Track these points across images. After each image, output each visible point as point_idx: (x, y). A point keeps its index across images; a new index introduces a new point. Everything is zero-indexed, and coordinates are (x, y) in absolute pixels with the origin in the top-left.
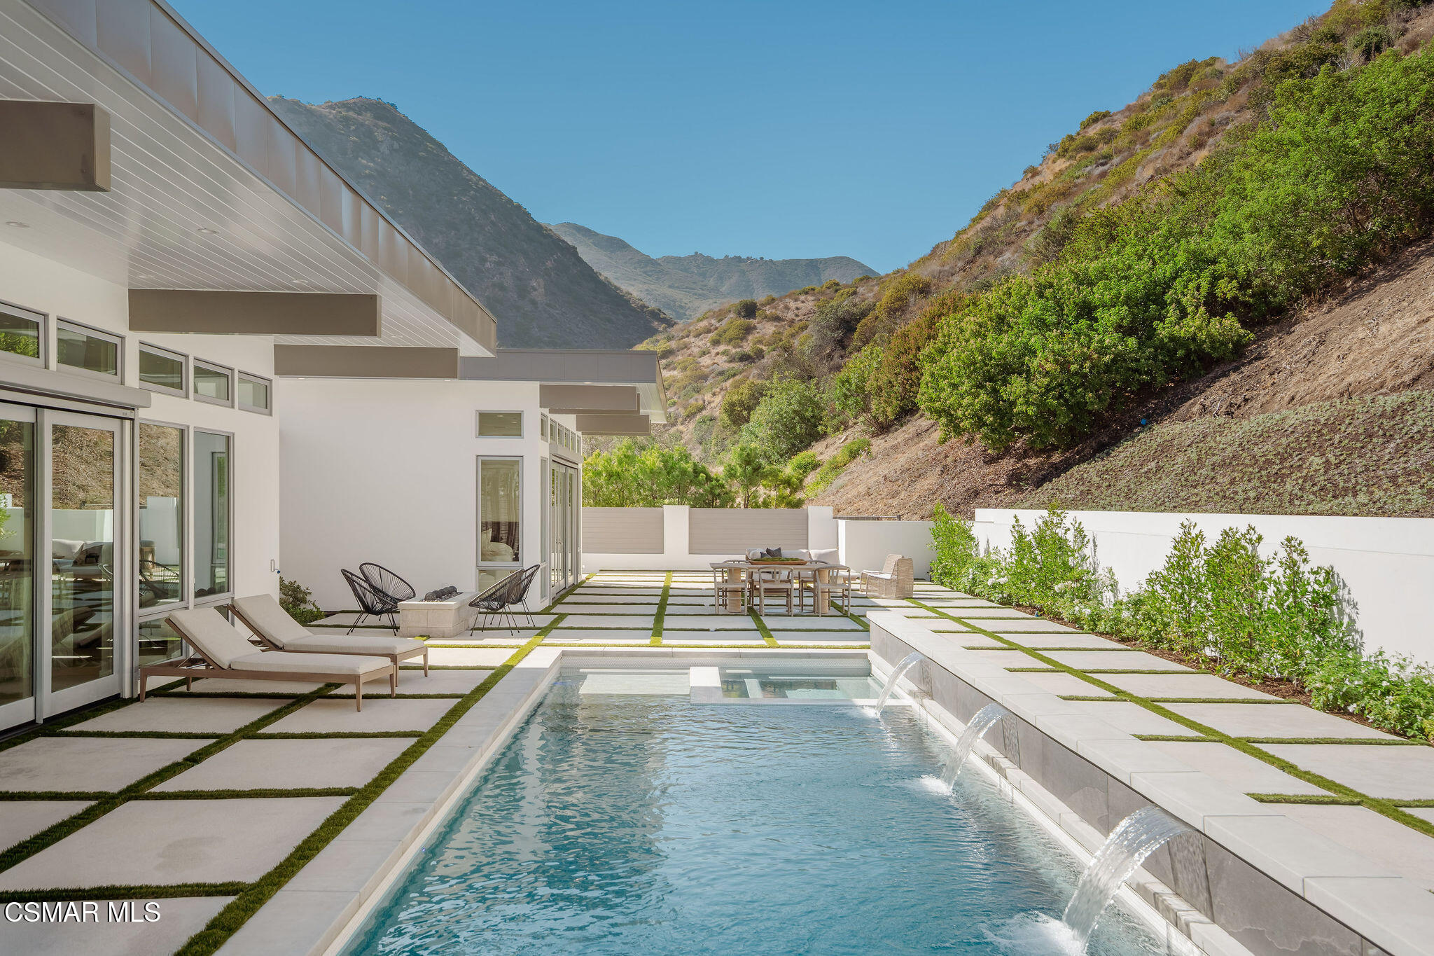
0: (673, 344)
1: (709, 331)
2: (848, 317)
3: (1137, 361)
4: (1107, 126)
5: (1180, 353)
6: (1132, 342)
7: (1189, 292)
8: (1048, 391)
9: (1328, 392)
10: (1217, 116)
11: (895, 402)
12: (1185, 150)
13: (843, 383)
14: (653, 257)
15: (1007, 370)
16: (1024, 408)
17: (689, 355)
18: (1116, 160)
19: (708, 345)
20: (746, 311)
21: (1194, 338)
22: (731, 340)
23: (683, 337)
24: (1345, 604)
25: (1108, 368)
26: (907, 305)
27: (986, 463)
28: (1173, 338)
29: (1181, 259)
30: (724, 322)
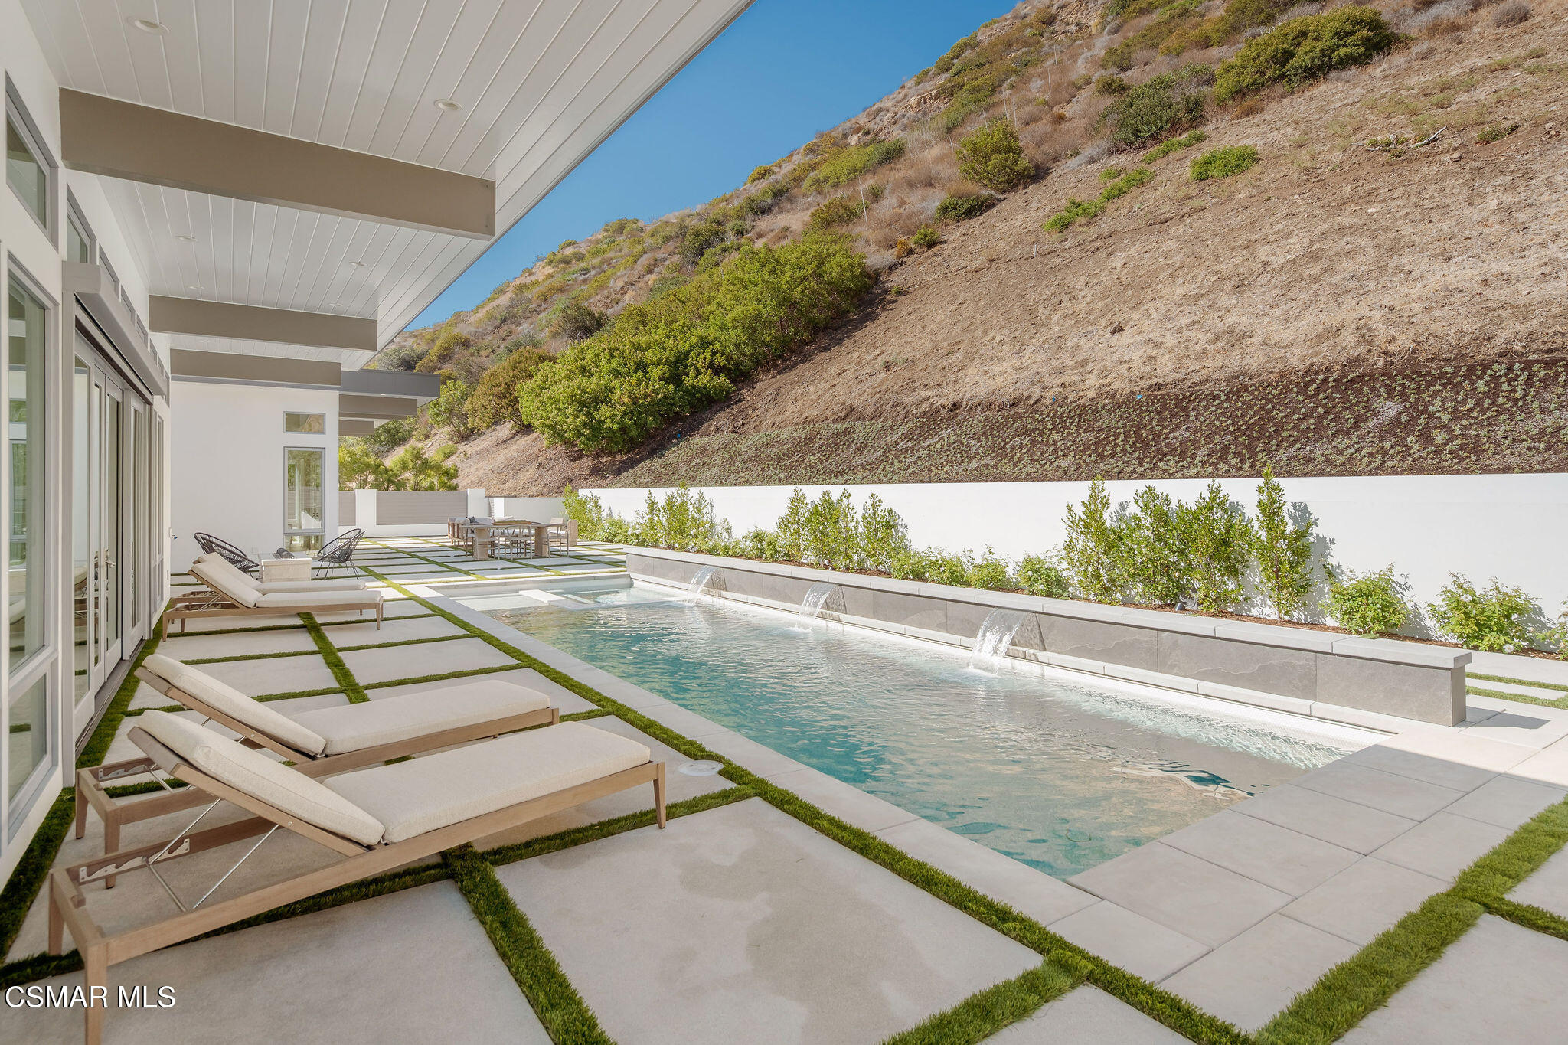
2: (407, 358)
3: (673, 399)
4: (576, 250)
5: (698, 395)
6: (671, 387)
7: (701, 359)
8: (625, 415)
9: (795, 421)
10: (660, 255)
12: (642, 273)
13: (435, 405)
15: (598, 400)
16: (611, 425)
18: (593, 273)
21: (705, 388)
24: (899, 527)
25: (660, 402)
26: (453, 353)
27: (571, 460)
28: (693, 387)
29: (693, 340)
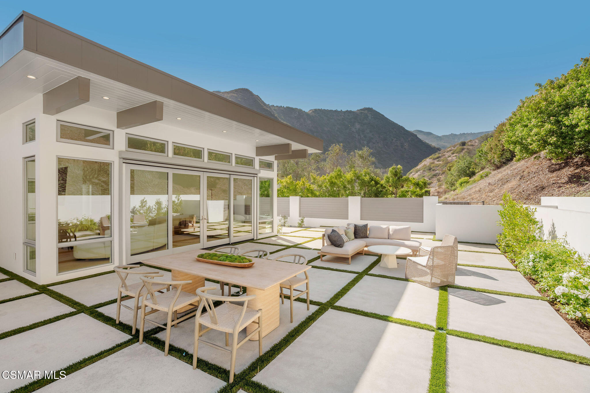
0: (440, 155)
1: (451, 151)
11: (498, 153)
14: (440, 135)
17: (445, 158)
19: (451, 154)
20: (462, 144)
22: (457, 152)
23: (443, 153)
30: (455, 148)
